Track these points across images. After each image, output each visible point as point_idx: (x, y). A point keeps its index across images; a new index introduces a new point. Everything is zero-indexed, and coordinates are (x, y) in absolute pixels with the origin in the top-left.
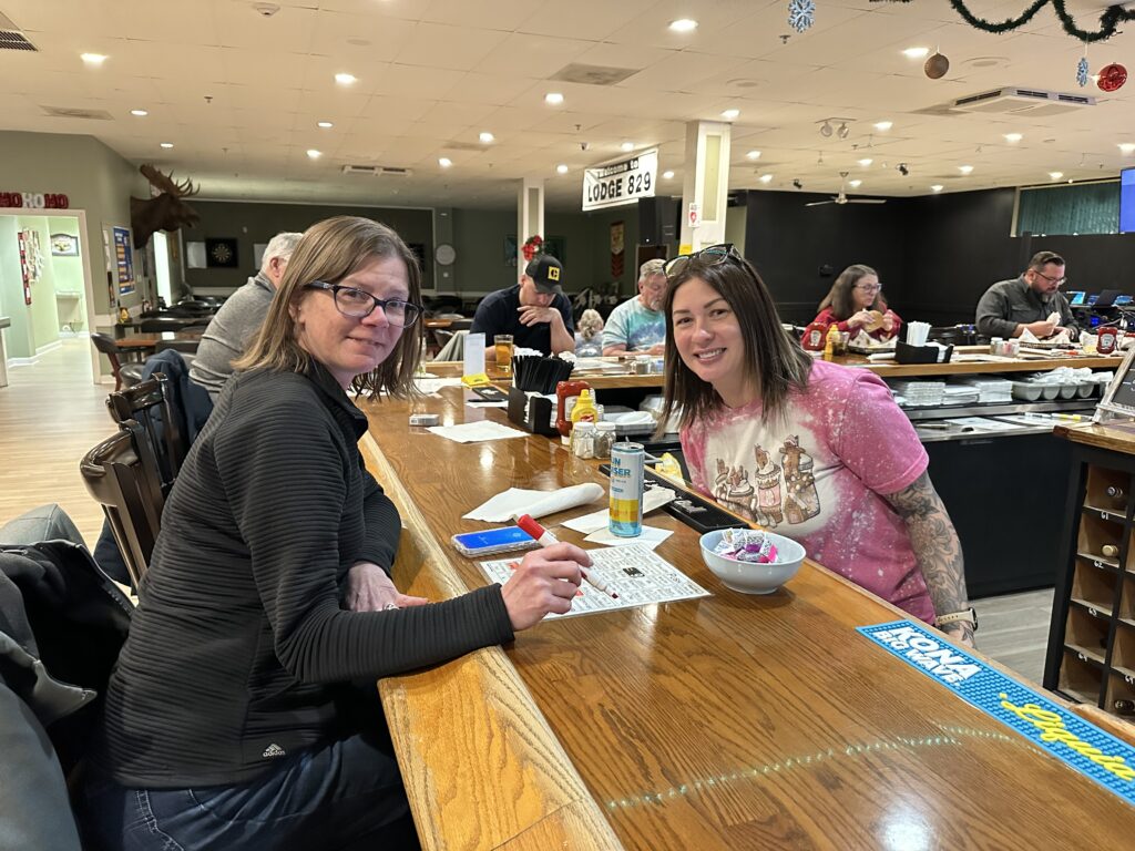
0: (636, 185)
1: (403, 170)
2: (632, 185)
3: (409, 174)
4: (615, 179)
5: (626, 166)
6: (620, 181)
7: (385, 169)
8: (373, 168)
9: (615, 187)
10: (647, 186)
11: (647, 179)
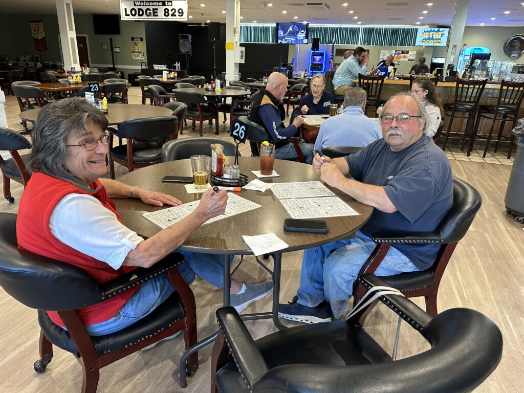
0: (171, 13)
2: (168, 12)
4: (151, 8)
5: (161, 4)
6: (157, 9)
9: (152, 12)
10: (181, 14)
11: (180, 11)
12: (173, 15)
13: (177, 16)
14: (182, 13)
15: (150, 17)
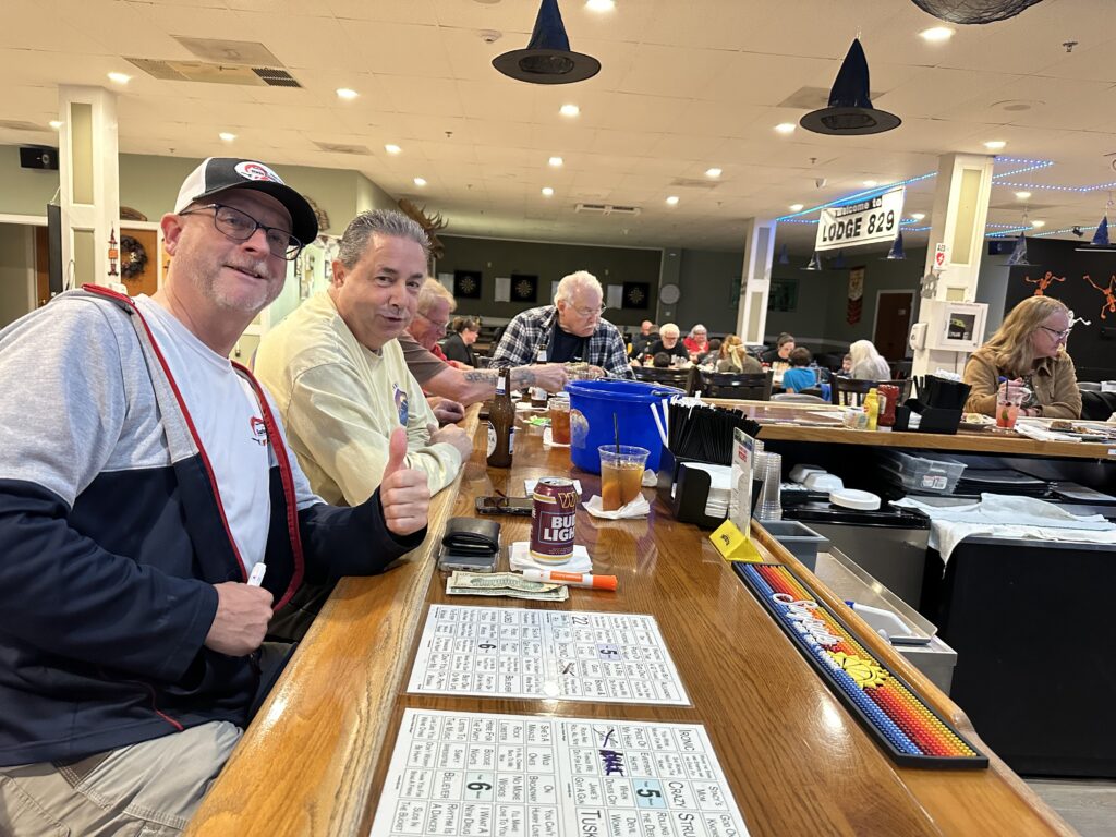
0: (877, 224)
1: (632, 209)
2: (872, 224)
3: (637, 212)
4: (854, 218)
5: (867, 205)
6: (859, 220)
7: (614, 208)
8: (603, 207)
9: (854, 226)
10: (889, 225)
11: (890, 218)
12: (880, 230)
13: (884, 229)
14: (892, 221)
15: (850, 239)
